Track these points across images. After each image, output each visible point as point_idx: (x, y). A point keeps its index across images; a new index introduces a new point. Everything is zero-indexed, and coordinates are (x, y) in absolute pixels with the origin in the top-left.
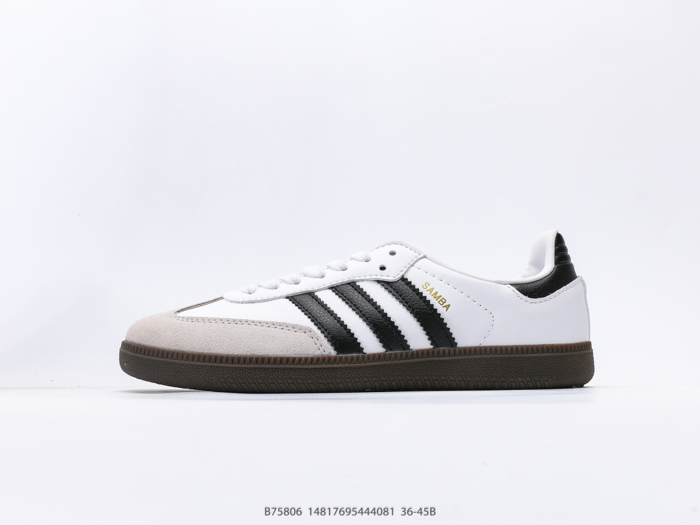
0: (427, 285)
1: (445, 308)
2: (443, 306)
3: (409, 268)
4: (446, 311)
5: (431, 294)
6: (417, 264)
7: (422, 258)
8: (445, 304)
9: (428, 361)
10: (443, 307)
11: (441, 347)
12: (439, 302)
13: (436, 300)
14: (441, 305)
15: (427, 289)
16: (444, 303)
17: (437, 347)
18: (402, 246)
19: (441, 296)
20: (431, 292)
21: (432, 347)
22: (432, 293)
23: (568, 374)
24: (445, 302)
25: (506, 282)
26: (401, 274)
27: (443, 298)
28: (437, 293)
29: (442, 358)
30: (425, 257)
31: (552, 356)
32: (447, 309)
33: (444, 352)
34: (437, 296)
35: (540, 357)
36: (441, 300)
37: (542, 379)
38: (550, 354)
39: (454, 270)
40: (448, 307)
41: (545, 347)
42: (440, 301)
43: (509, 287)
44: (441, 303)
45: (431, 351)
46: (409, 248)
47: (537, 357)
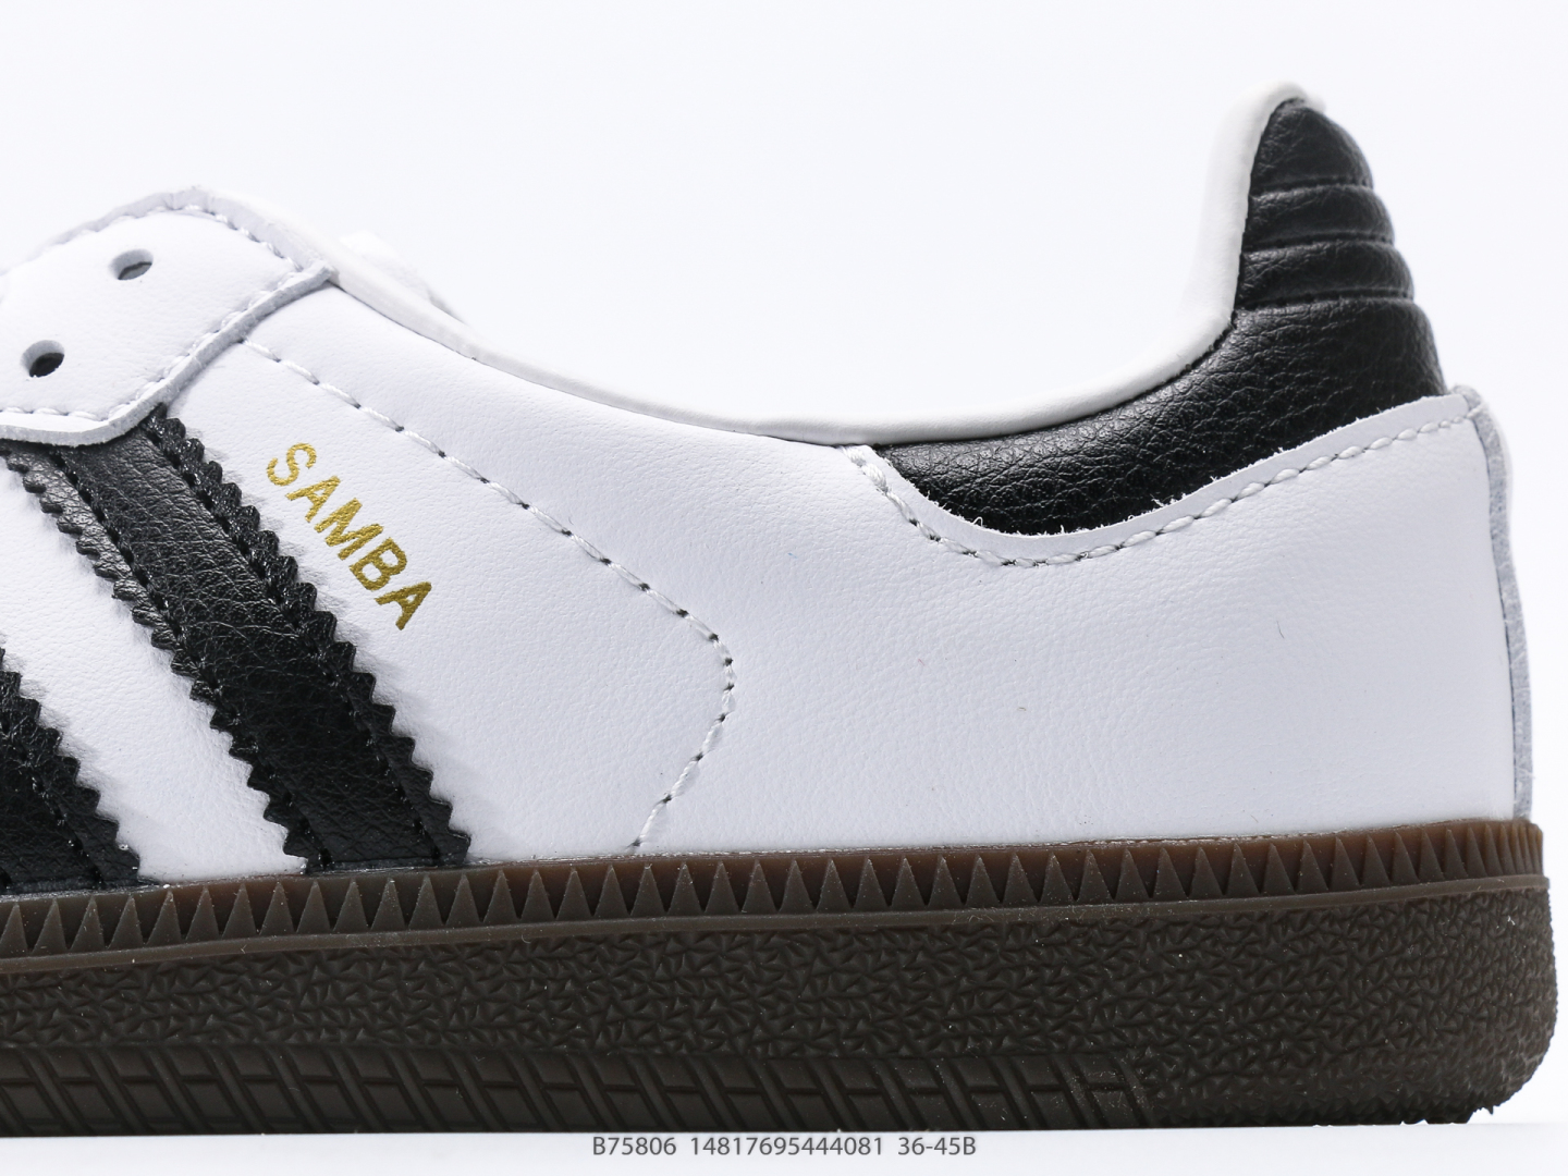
0: (301, 458)
1: (395, 609)
2: (381, 593)
3: (207, 360)
4: (401, 624)
5: (317, 520)
6: (264, 328)
7: (308, 290)
8: (396, 583)
9: (258, 958)
10: (381, 601)
11: (356, 862)
12: (357, 570)
13: (343, 555)
14: (371, 586)
15: (294, 488)
16: (387, 572)
17: (327, 861)
18: (207, 223)
19: (375, 530)
20: (319, 503)
21: (296, 863)
22: (325, 512)
23: (1277, 1040)
24: (397, 570)
25: (854, 431)
26: (150, 391)
27: (390, 545)
28: (353, 508)
29: (352, 939)
30: (329, 282)
31: (1145, 922)
32: (409, 610)
33: (370, 895)
34: (355, 525)
35: (1059, 927)
36: (374, 557)
37: (1077, 1071)
38: (1129, 907)
39: (492, 360)
40: (411, 600)
41: (1090, 859)
42: (364, 563)
43: (860, 463)
44: (372, 573)
45: (278, 890)
46: (244, 231)
47: (1032, 927)
